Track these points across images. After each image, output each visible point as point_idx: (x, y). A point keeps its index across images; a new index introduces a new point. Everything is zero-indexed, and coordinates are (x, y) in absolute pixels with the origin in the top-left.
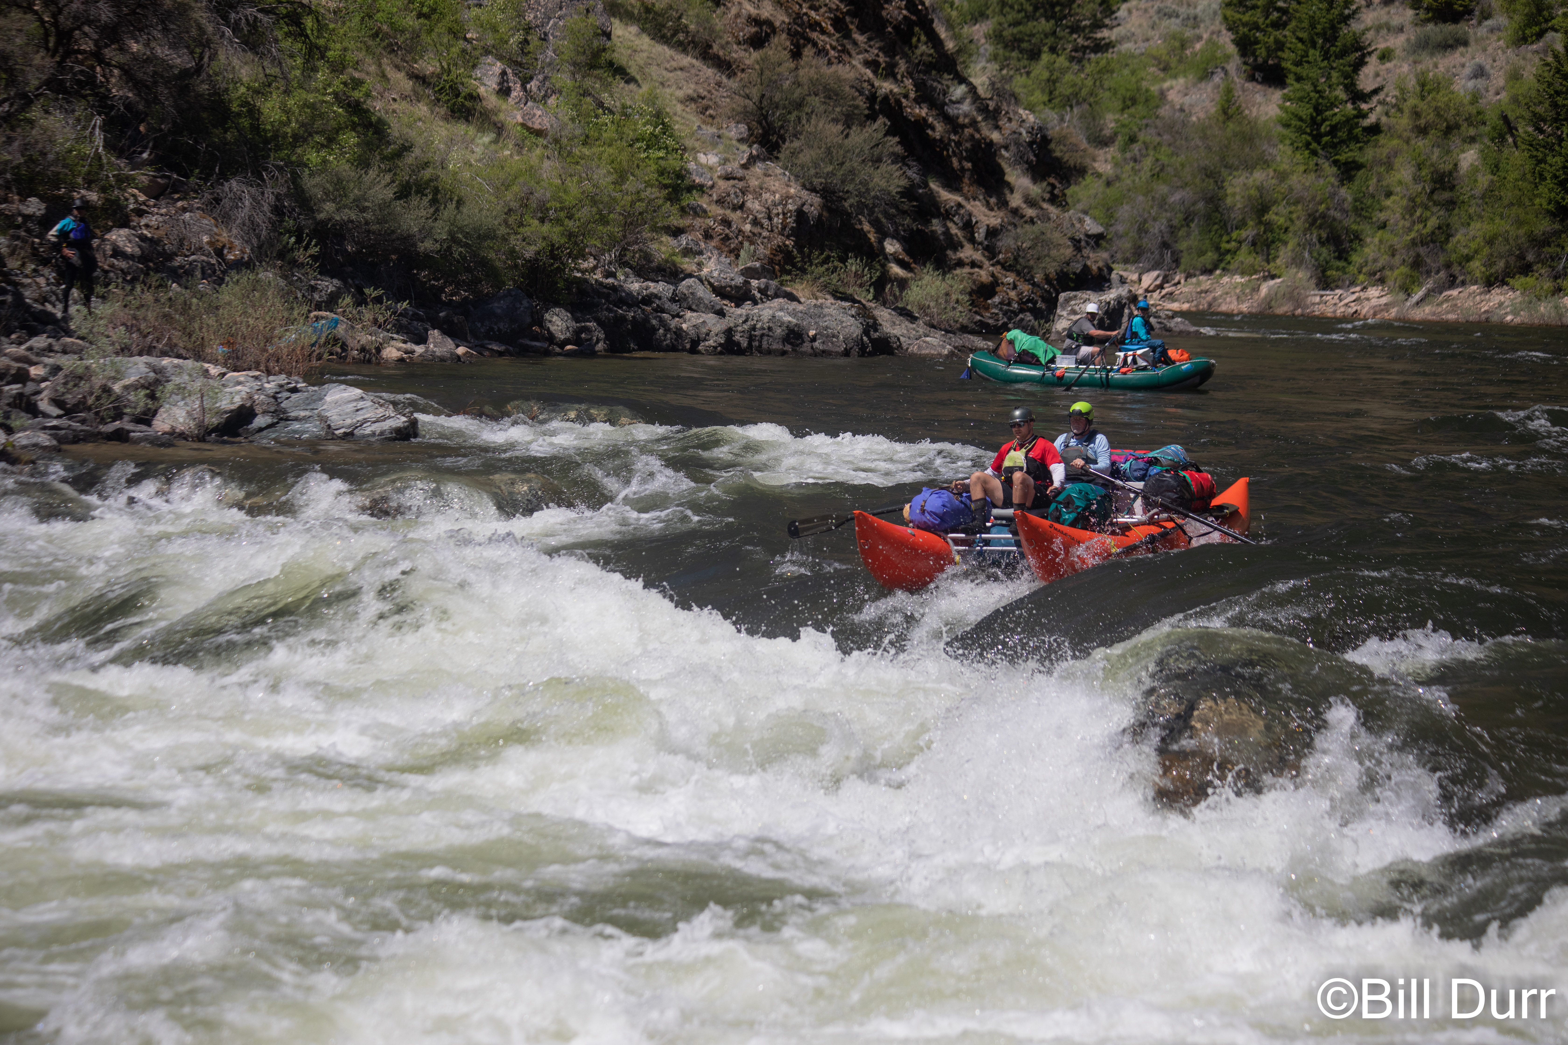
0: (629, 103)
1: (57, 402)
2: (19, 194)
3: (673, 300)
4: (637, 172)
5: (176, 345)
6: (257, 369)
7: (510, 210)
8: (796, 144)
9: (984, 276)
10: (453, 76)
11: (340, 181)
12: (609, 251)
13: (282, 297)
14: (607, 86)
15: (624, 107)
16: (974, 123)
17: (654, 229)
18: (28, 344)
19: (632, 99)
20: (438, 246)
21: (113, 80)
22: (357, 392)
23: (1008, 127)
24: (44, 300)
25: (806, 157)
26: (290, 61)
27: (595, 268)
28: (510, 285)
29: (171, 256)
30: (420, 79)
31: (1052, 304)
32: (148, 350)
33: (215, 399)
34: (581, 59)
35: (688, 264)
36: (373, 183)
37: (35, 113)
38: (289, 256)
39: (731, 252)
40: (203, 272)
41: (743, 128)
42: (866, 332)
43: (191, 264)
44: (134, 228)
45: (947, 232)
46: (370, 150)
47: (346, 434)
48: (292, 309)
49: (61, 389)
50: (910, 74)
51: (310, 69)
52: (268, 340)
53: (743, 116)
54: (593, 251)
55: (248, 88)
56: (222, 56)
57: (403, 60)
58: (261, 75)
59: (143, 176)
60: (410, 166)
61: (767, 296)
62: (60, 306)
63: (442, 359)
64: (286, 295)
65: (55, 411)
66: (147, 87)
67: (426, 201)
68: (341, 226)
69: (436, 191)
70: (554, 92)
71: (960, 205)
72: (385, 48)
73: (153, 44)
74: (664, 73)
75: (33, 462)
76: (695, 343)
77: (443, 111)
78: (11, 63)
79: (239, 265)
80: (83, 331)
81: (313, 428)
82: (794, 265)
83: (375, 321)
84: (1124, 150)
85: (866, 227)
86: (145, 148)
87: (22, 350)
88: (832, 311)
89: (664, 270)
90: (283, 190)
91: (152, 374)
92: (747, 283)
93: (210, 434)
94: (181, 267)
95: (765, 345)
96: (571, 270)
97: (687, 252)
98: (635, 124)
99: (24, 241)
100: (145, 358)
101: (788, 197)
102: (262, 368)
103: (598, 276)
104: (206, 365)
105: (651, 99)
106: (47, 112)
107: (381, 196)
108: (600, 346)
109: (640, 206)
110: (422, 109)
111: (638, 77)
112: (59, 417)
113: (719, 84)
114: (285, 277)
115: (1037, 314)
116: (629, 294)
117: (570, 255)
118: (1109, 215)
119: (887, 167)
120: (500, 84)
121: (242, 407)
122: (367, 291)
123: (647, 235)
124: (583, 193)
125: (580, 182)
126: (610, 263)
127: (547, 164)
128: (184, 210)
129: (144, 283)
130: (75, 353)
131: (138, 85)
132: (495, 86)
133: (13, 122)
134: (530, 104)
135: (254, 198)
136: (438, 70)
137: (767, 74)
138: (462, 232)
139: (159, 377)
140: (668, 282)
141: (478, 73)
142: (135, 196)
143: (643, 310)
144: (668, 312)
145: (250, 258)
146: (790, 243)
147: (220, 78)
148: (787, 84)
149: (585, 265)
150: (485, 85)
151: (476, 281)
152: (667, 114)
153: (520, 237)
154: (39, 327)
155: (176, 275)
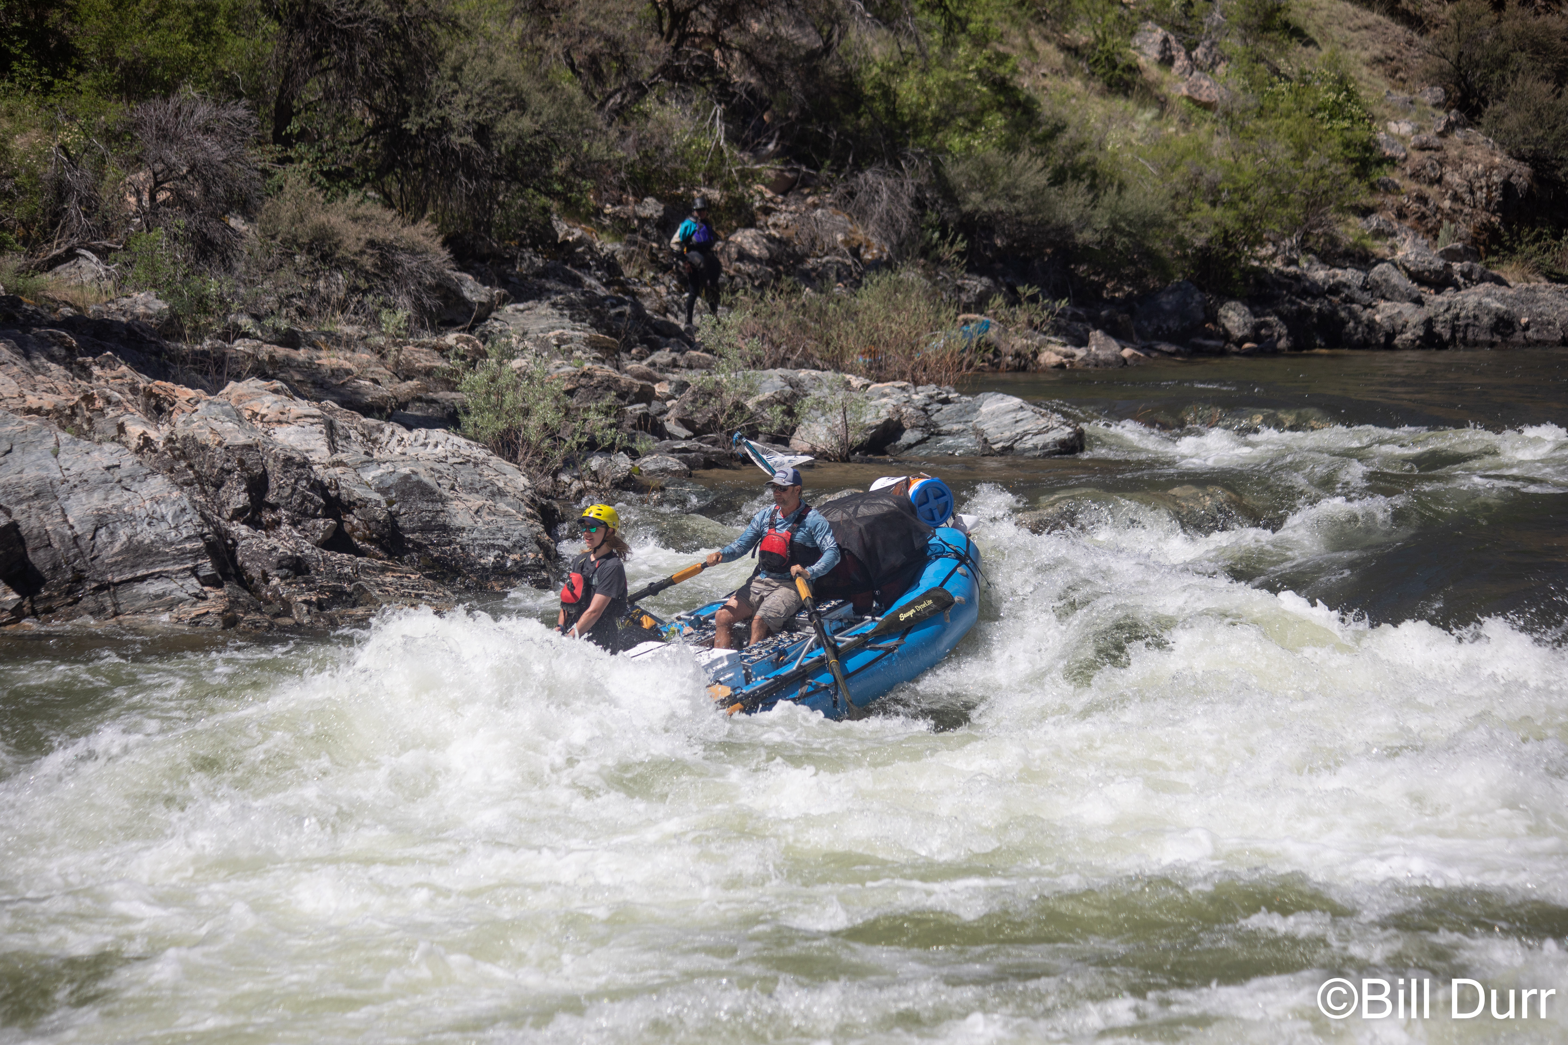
0: (1308, 68)
1: (686, 422)
2: (634, 194)
3: (1363, 288)
4: (1319, 145)
5: (812, 356)
6: (903, 379)
7: (1177, 194)
8: (1500, 107)
10: (1109, 46)
11: (987, 168)
12: (1290, 236)
13: (929, 299)
14: (1282, 50)
15: (1303, 73)
17: (1341, 209)
18: (650, 360)
19: (1311, 63)
20: (1098, 236)
21: (734, 65)
22: (1016, 401)
24: (665, 310)
25: (1512, 121)
26: (928, 37)
27: (1274, 255)
28: (1179, 278)
29: (801, 258)
30: (1073, 50)
32: (782, 362)
33: (859, 413)
34: (1253, 20)
35: (1380, 248)
36: (1025, 169)
37: (649, 104)
38: (932, 254)
39: (1428, 231)
40: (838, 275)
41: (1439, 91)
43: (824, 265)
44: (761, 228)
46: (1020, 133)
47: (1004, 449)
48: (938, 311)
49: (689, 408)
51: (950, 45)
52: (914, 347)
53: (1437, 78)
54: (1272, 237)
55: (882, 69)
56: (853, 35)
57: (1053, 30)
58: (897, 53)
59: (769, 170)
60: (1064, 148)
61: (1472, 281)
62: (683, 317)
63: (1106, 363)
64: (931, 297)
65: (683, 432)
66: (771, 70)
67: (1083, 186)
68: (989, 218)
69: (1094, 175)
70: (1223, 59)
72: (1032, 18)
73: (777, 22)
74: (1347, 33)
75: (662, 489)
76: (1391, 336)
77: (1098, 85)
78: (622, 50)
79: (877, 265)
80: (711, 343)
81: (967, 443)
82: (1501, 245)
86: (770, 139)
87: (643, 366)
88: (1547, 295)
89: (1353, 255)
90: (924, 180)
91: (788, 389)
92: (1447, 266)
93: (853, 453)
94: (814, 269)
95: (1470, 336)
96: (1248, 258)
97: (1378, 234)
98: (1316, 92)
99: (642, 247)
100: (780, 371)
101: (1493, 168)
103: (1278, 264)
104: (848, 377)
106: (663, 103)
107: (1033, 183)
108: (1282, 344)
109: (1324, 184)
110: (1076, 84)
111: (1317, 39)
112: (687, 438)
113: (1410, 43)
114: (929, 277)
116: (1314, 283)
117: (1246, 242)
120: (1162, 52)
121: (889, 421)
122: (1020, 289)
123: (1332, 216)
124: (1259, 171)
125: (1255, 159)
126: (1291, 249)
127: (1217, 140)
128: (815, 206)
129: (774, 287)
130: (702, 368)
131: (761, 69)
132: (1157, 56)
133: (626, 114)
134: (1196, 73)
135: (892, 190)
136: (1093, 40)
137: (1465, 29)
138: (1125, 220)
139: (796, 390)
140: (1358, 269)
141: (1137, 42)
142: (761, 193)
143: (1330, 301)
144: (1358, 302)
145: (889, 257)
146: (1496, 219)
147: (851, 58)
148: (1487, 40)
149: (1263, 252)
150: (1145, 54)
151: (1141, 275)
152: (1352, 78)
153: (1188, 223)
154: (662, 340)
155: (808, 277)
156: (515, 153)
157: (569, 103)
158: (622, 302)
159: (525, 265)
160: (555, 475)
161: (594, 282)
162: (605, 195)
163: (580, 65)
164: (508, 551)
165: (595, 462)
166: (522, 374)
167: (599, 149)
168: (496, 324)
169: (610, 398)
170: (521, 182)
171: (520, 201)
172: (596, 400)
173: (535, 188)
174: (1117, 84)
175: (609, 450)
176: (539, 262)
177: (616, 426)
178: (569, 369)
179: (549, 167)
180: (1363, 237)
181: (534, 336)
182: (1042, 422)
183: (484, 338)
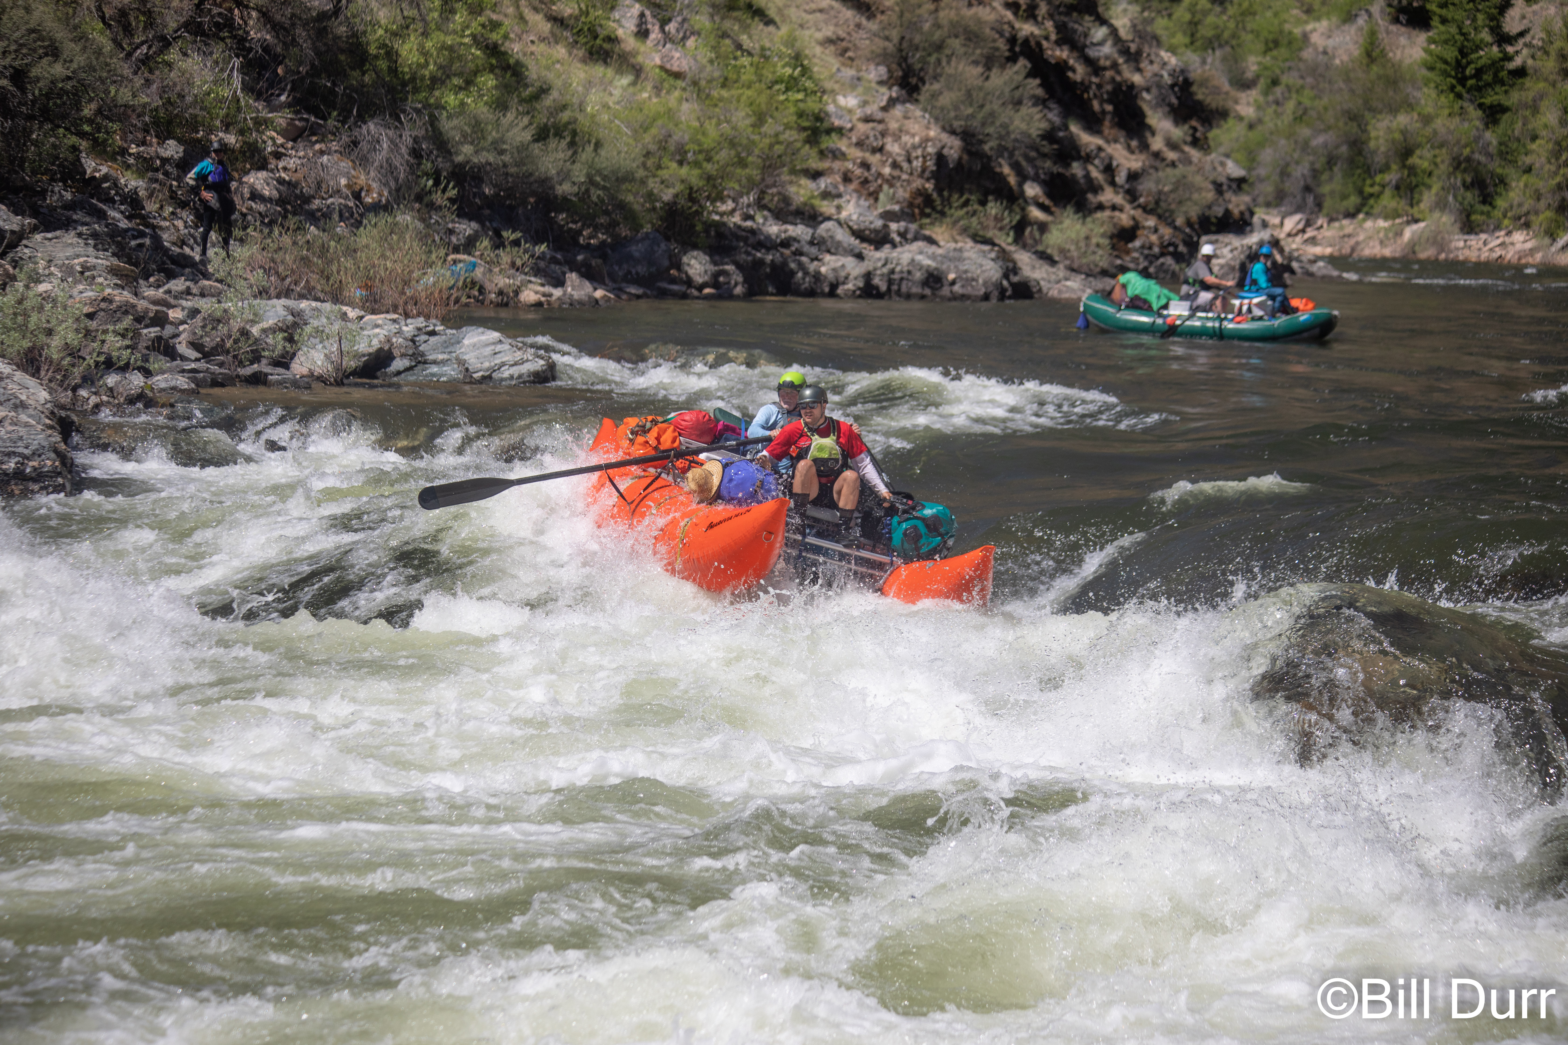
0: (768, 45)
1: (195, 345)
2: (157, 137)
3: (811, 243)
4: (776, 114)
5: (314, 288)
6: (395, 312)
7: (648, 153)
8: (936, 86)
9: (1124, 219)
10: (591, 18)
11: (478, 123)
12: (748, 194)
13: (421, 240)
14: (746, 28)
15: (763, 49)
16: (1115, 66)
17: (793, 172)
18: (166, 287)
19: (771, 41)
20: (576, 189)
21: (251, 23)
22: (496, 335)
23: (1150, 70)
24: (182, 243)
25: (946, 99)
27: (733, 211)
28: (647, 228)
29: (308, 200)
30: (558, 21)
31: (1194, 247)
32: (286, 293)
33: (353, 342)
35: (827, 207)
36: (511, 126)
37: (173, 55)
38: (426, 199)
39: (870, 194)
40: (341, 215)
41: (883, 70)
42: (1006, 276)
43: (328, 206)
44: (272, 171)
45: (1087, 176)
46: (509, 93)
47: (483, 377)
48: (430, 252)
49: (199, 332)
50: (1051, 16)
51: (448, 11)
52: (406, 283)
53: (881, 58)
54: (732, 194)
55: (386, 31)
57: (541, 2)
58: (399, 17)
59: (281, 118)
60: (548, 108)
61: (906, 240)
62: (198, 249)
63: (580, 302)
64: (423, 238)
65: (193, 354)
66: (285, 29)
67: (564, 143)
68: (479, 168)
69: (574, 133)
70: (692, 33)
71: (1100, 149)
74: (804, 15)
75: (172, 406)
76: (834, 286)
77: (581, 53)
78: (149, 5)
79: (377, 208)
80: (221, 275)
81: (450, 372)
82: (934, 209)
83: (513, 265)
84: (1266, 93)
85: (1006, 170)
86: (284, 90)
87: (160, 293)
88: (972, 254)
89: (803, 213)
90: (421, 133)
91: (290, 318)
92: (886, 226)
93: (348, 377)
94: (319, 210)
95: (904, 289)
96: (710, 213)
97: (826, 195)
98: (775, 66)
99: (162, 184)
100: (283, 301)
101: (927, 140)
102: (401, 310)
103: (736, 219)
104: (345, 308)
105: (790, 41)
106: (185, 54)
107: (519, 139)
108: (739, 290)
109: (779, 149)
110: (560, 51)
111: (777, 19)
112: (197, 360)
113: (858, 26)
114: (423, 220)
115: (1178, 257)
116: (768, 237)
117: (708, 198)
118: (1251, 159)
119: (1029, 110)
120: (639, 25)
121: (380, 350)
122: (505, 234)
123: (785, 177)
124: (722, 135)
125: (719, 124)
126: (749, 206)
127: (685, 106)
128: (322, 153)
129: (282, 225)
130: (213, 296)
131: (276, 27)
132: (634, 29)
133: (152, 64)
134: (668, 46)
135: (392, 141)
136: (577, 12)
137: (907, 15)
138: (600, 174)
139: (297, 319)
140: (807, 226)
141: (616, 15)
142: (273, 139)
143: (782, 254)
144: (807, 255)
145: (388, 200)
146: (929, 186)
147: (358, 20)
148: (927, 26)
149: (723, 208)
150: (623, 27)
151: (614, 224)
152: (806, 56)
153: (658, 180)
154: (178, 270)
155: (314, 217)
156: (48, 96)
157: (99, 53)
158: (142, 235)
159: (55, 198)
160: (74, 389)
161: (118, 216)
162: (130, 136)
163: (111, 18)
164: (28, 459)
165: (111, 380)
166: (46, 297)
167: (124, 95)
168: (26, 251)
169: (127, 321)
170: (52, 122)
171: (52, 140)
172: (115, 323)
173: (66, 129)
174: (598, 53)
175: (125, 369)
176: (68, 196)
177: (132, 347)
178: (90, 294)
179: (79, 110)
180: (813, 197)
181: (60, 262)
182: (518, 355)
183: (15, 264)
